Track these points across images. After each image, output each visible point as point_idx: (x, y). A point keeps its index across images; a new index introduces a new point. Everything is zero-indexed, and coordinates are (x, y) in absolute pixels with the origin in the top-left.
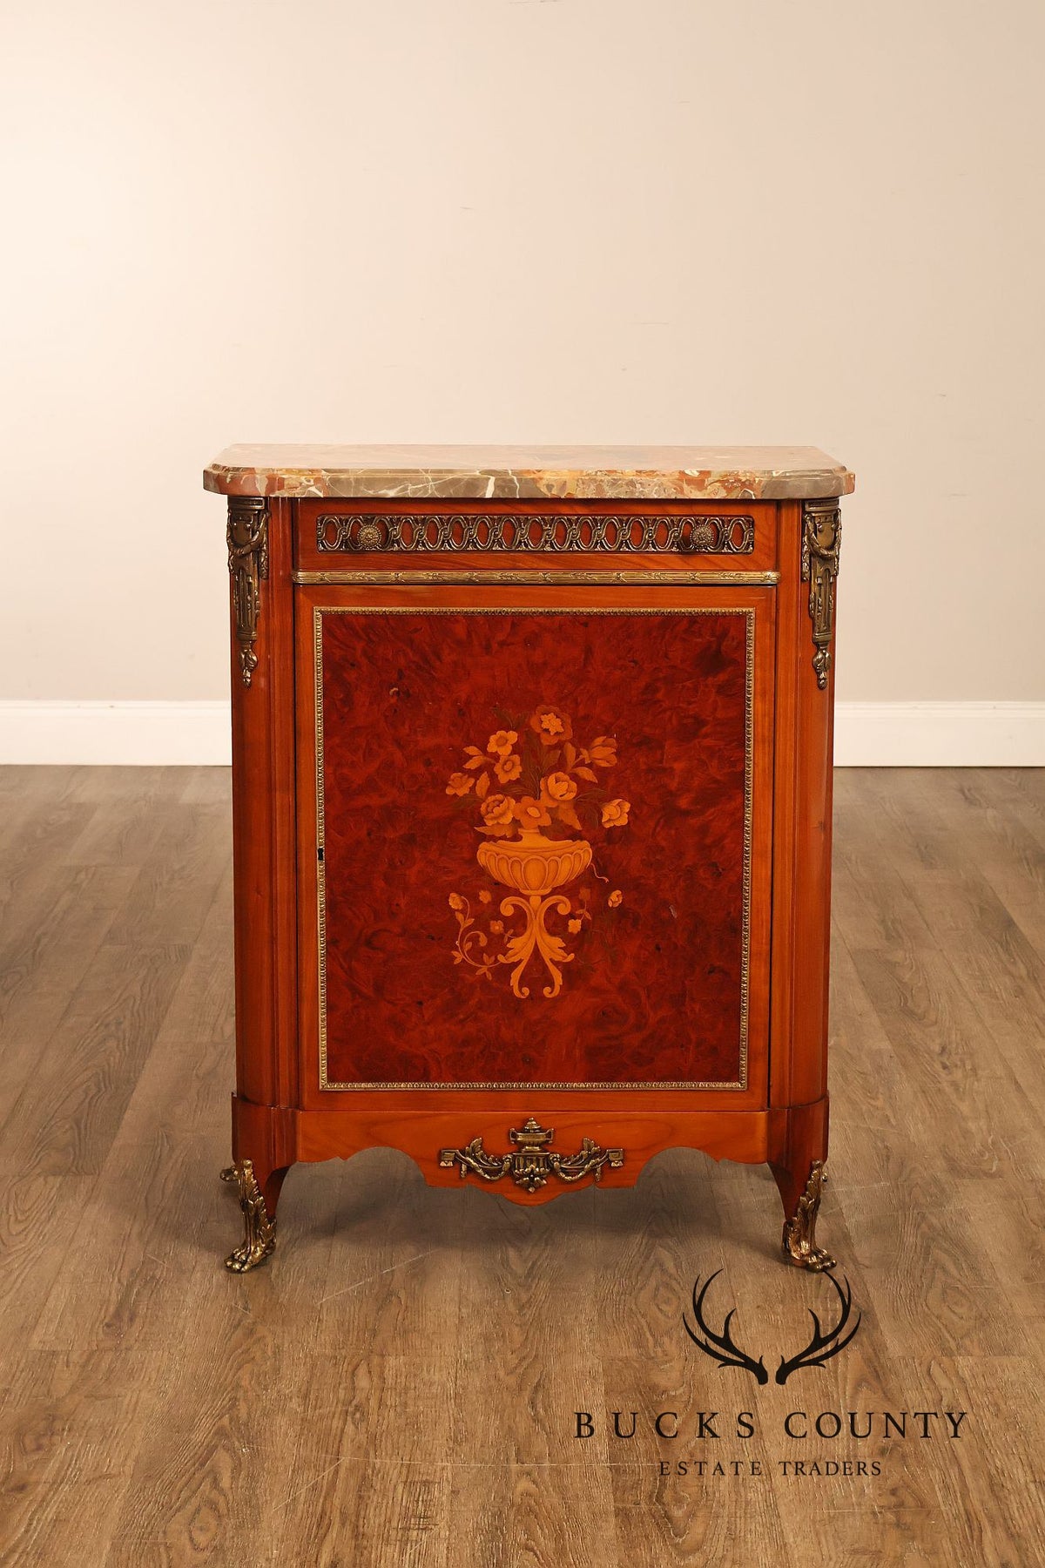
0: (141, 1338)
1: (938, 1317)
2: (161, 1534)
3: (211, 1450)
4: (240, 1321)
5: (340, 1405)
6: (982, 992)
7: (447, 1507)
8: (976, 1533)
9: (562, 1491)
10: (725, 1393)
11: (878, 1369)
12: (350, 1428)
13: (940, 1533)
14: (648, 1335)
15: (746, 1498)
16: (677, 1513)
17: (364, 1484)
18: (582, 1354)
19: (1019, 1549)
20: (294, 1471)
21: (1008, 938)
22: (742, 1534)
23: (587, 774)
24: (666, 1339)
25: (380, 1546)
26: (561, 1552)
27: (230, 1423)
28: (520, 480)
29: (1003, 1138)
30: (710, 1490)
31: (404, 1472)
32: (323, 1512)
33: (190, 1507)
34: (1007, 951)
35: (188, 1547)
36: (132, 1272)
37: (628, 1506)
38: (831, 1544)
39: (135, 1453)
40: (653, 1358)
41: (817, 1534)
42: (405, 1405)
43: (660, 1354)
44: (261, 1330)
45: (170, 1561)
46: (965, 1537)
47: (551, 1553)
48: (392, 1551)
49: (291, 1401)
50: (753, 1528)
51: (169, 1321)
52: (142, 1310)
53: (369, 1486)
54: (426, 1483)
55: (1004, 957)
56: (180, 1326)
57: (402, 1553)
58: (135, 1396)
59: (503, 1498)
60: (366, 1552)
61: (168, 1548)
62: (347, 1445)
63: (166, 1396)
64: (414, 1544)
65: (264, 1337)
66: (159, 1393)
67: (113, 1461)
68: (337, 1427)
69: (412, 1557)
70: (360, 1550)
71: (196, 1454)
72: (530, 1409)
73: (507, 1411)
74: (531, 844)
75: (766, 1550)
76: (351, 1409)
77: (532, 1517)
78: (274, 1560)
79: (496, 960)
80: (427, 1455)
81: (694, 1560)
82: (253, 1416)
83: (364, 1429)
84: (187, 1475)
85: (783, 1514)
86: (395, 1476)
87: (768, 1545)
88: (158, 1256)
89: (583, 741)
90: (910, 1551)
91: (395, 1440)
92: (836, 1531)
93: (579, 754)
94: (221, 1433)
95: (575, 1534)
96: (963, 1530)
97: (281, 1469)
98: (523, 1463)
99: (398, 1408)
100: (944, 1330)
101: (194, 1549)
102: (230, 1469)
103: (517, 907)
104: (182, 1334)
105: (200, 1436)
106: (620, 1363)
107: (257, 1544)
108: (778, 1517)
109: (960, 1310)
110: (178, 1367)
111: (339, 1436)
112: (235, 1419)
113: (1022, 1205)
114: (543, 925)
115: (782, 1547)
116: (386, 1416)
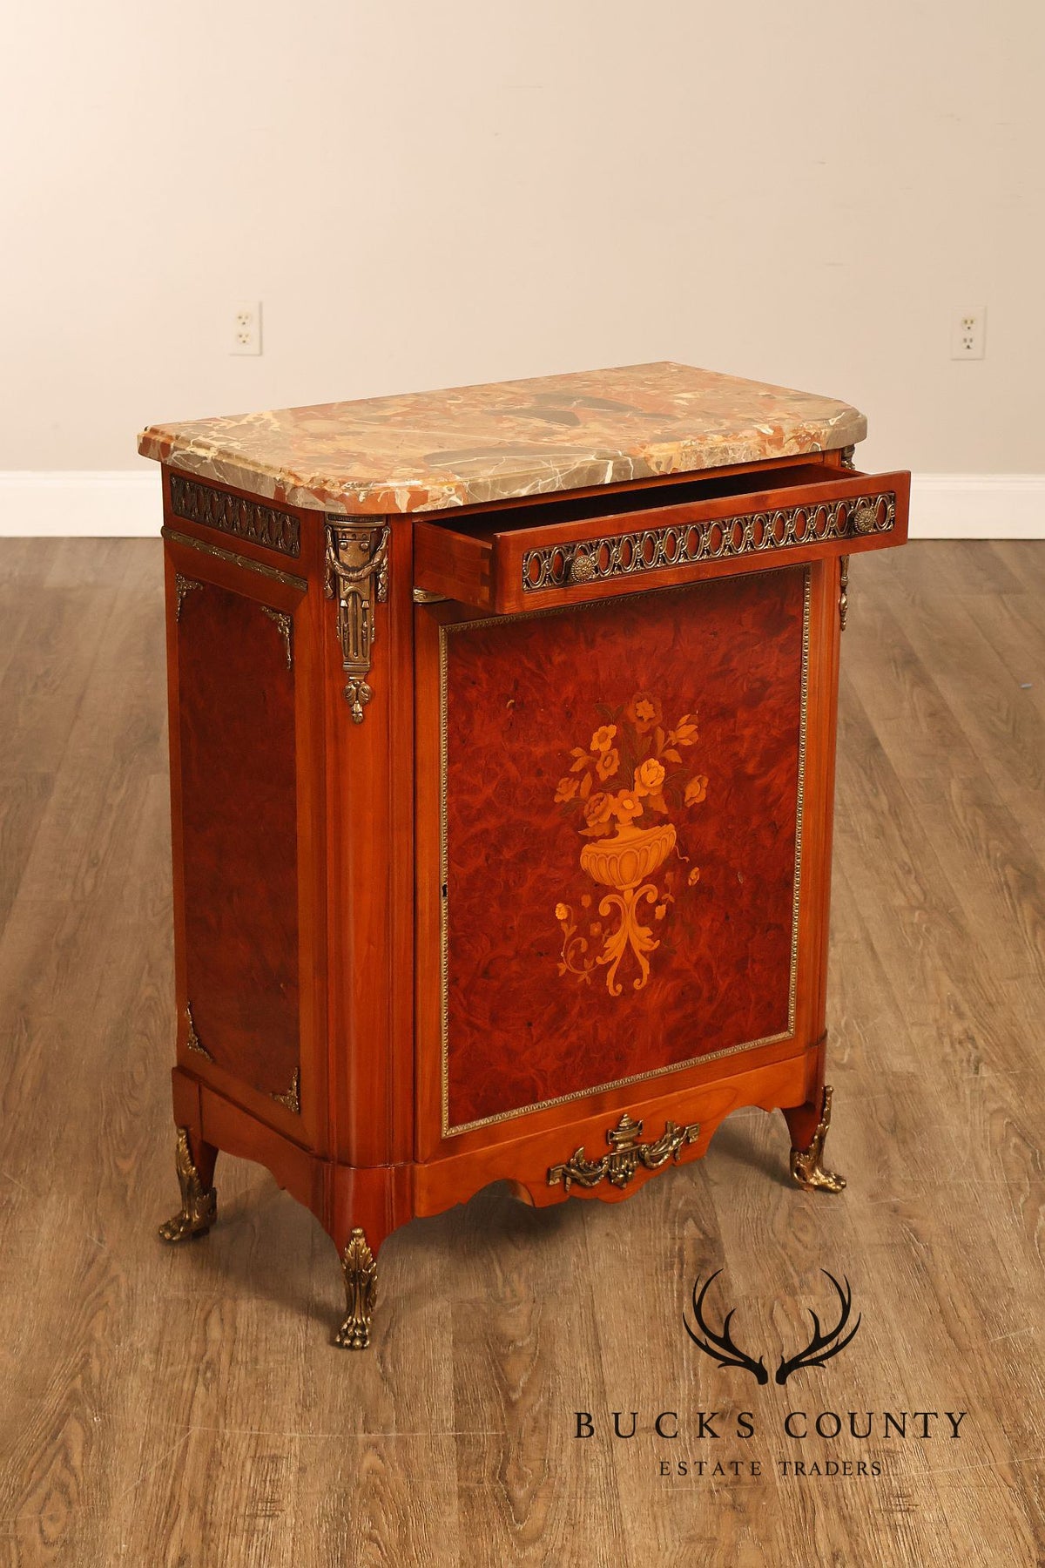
1: (784, 1247)
2: (12, 1525)
3: (64, 1418)
4: (95, 1256)
5: (191, 1361)
6: (845, 831)
7: (294, 1485)
8: (809, 1515)
9: (407, 1467)
10: (570, 1343)
11: (722, 1312)
12: (200, 1390)
13: (774, 1515)
14: (498, 1271)
15: (587, 1474)
16: (520, 1493)
17: (213, 1461)
18: (432, 1295)
19: (850, 1534)
20: (143, 1445)
21: (872, 763)
22: (582, 1519)
23: (674, 756)
24: (515, 1276)
25: (227, 1537)
26: (404, 1543)
27: (83, 1386)
28: (634, 461)
29: (856, 1018)
30: (552, 1464)
31: (253, 1444)
32: (172, 1496)
33: (40, 1491)
34: (870, 779)
35: (38, 1540)
37: (472, 1485)
38: (668, 1529)
40: (502, 1299)
41: (655, 1518)
42: (256, 1360)
43: (509, 1295)
44: (116, 1268)
45: (20, 1558)
46: (798, 1520)
47: (394, 1543)
48: (238, 1543)
49: (143, 1357)
50: (593, 1511)
51: (24, 1257)
53: (218, 1463)
54: (274, 1459)
55: (868, 787)
56: (35, 1263)
57: (249, 1545)
59: (350, 1476)
60: (212, 1545)
61: (19, 1543)
62: (198, 1413)
63: (19, 1352)
64: (260, 1534)
65: (117, 1277)
66: (12, 1349)
68: (188, 1389)
69: (258, 1549)
70: (207, 1542)
71: (48, 1424)
72: (379, 1365)
73: (356, 1367)
74: (625, 838)
75: (604, 1539)
76: (202, 1367)
77: (378, 1500)
78: (122, 1557)
79: (595, 963)
80: (276, 1424)
81: (534, 1551)
82: (105, 1377)
83: (215, 1392)
84: (39, 1451)
85: (622, 1494)
86: (244, 1449)
87: (606, 1531)
88: (14, 1175)
89: (671, 723)
90: (745, 1538)
91: (245, 1406)
92: (673, 1514)
93: (667, 736)
94: (73, 1397)
95: (419, 1519)
96: (797, 1512)
97: (131, 1443)
98: (370, 1433)
99: (249, 1364)
100: (788, 1263)
101: (44, 1543)
102: (81, 1443)
103: (613, 905)
104: (36, 1273)
105: (51, 1403)
106: (469, 1307)
107: (106, 1537)
108: (618, 1497)
109: (807, 1238)
110: (31, 1316)
111: (189, 1399)
112: (87, 1381)
113: (871, 1104)
114: (634, 917)
115: (620, 1535)
116: (237, 1374)
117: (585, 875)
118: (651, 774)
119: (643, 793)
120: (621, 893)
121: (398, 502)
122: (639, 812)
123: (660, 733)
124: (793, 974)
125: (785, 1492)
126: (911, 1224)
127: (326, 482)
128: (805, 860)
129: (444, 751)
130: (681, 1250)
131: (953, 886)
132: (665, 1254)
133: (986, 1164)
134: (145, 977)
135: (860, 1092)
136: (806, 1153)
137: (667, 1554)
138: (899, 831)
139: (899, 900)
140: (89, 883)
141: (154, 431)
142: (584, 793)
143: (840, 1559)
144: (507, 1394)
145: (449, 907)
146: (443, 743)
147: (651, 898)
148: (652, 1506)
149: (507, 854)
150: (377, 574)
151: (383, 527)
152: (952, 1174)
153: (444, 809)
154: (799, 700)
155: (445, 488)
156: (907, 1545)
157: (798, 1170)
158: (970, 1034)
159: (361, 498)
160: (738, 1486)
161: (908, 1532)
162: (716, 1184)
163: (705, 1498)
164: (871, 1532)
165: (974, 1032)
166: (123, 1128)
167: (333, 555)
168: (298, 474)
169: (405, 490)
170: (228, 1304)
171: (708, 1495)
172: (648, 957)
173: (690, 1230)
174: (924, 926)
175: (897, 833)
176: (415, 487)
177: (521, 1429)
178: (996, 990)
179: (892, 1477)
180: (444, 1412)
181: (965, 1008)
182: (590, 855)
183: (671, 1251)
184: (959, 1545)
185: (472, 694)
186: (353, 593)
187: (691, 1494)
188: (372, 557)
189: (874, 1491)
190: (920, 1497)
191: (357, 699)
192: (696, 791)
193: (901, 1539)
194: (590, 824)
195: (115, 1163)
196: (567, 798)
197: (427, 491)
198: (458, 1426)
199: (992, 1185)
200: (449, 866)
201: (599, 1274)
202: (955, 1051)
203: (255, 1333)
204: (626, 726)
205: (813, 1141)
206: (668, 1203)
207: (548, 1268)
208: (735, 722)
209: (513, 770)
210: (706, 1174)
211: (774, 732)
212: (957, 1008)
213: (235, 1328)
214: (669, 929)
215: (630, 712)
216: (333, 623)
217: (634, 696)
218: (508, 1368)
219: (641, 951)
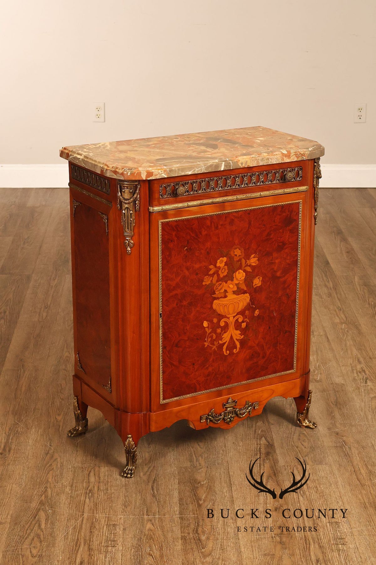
0: (13, 459)
1: (297, 447)
2: (20, 550)
3: (38, 510)
4: (49, 451)
5: (84, 490)
6: (317, 295)
7: (121, 536)
8: (308, 546)
9: (162, 528)
10: (220, 483)
11: (275, 471)
12: (87, 500)
13: (295, 546)
14: (194, 456)
15: (227, 531)
16: (203, 538)
17: (92, 526)
18: (170, 465)
19: (323, 553)
20: (67, 520)
21: (326, 269)
22: (226, 547)
23: (249, 269)
24: (200, 458)
25: (98, 554)
26: (162, 556)
27: (45, 498)
28: (232, 162)
29: (322, 364)
30: (215, 527)
31: (107, 520)
32: (78, 539)
33: (30, 537)
34: (326, 276)
35: (30, 555)
36: (10, 429)
37: (186, 535)
38: (257, 551)
39: (11, 512)
40: (196, 467)
41: (252, 547)
42: (107, 489)
43: (198, 465)
44: (56, 455)
45: (23, 562)
46: (304, 548)
47: (158, 557)
48: (102, 556)
49: (66, 488)
50: (230, 544)
51: (23, 451)
52: (13, 447)
53: (94, 527)
54: (114, 525)
55: (325, 278)
56: (27, 454)
57: (106, 557)
58: (11, 486)
59: (142, 532)
60: (92, 557)
61: (23, 556)
62: (86, 508)
63: (22, 486)
64: (110, 553)
65: (57, 459)
66: (19, 485)
67: (3, 516)
68: (83, 500)
69: (109, 559)
70: (91, 556)
71: (33, 513)
72: (151, 491)
73: (143, 492)
74: (230, 298)
75: (234, 554)
76: (88, 492)
77: (152, 540)
78: (60, 561)
79: (219, 343)
80: (115, 512)
81: (209, 559)
82: (53, 495)
83: (92, 501)
84: (29, 522)
85: (240, 538)
86: (103, 522)
87: (235, 552)
88: (19, 421)
89: (247, 257)
90: (285, 554)
91: (103, 506)
92: (259, 545)
93: (246, 262)
94: (42, 503)
95: (167, 548)
96: (303, 545)
97: (63, 520)
98: (149, 516)
99: (105, 491)
100: (299, 453)
101: (32, 556)
102: (44, 520)
103: (225, 322)
104: (28, 457)
105: (34, 505)
106: (184, 470)
107: (54, 554)
108: (239, 539)
109: (305, 444)
110: (26, 473)
111: (83, 503)
112: (46, 497)
113: (328, 395)
114: (234, 328)
115: (240, 553)
116: (100, 495)
117: (215, 311)
118: (240, 275)
119: (237, 282)
120: (229, 318)
121: (142, 176)
122: (235, 289)
123: (243, 261)
124: (295, 349)
125: (299, 538)
126: (343, 439)
127: (117, 168)
128: (300, 308)
129: (160, 265)
130: (260, 448)
131: (356, 315)
132: (254, 450)
133: (370, 417)
134: (65, 349)
135: (324, 391)
136: (302, 414)
137: (257, 560)
138: (337, 295)
139: (337, 320)
140: (45, 314)
141: (65, 149)
142: (214, 281)
143: (319, 562)
144: (198, 501)
145: (163, 321)
146: (160, 263)
147: (240, 320)
148: (251, 543)
149: (185, 303)
150: (135, 201)
151: (137, 185)
152: (358, 420)
153: (160, 286)
154: (297, 250)
155: (160, 171)
156: (343, 557)
157: (299, 420)
158: (363, 369)
159: (129, 174)
160: (282, 535)
161: (344, 552)
162: (272, 424)
163: (270, 539)
164: (330, 552)
165: (365, 368)
166: (58, 404)
167: (120, 194)
168: (108, 165)
169: (145, 172)
170: (97, 469)
171: (271, 538)
172: (239, 341)
173: (263, 441)
174: (346, 330)
175: (336, 296)
176: (149, 170)
177: (203, 514)
178: (373, 353)
179: (337, 532)
180: (176, 508)
181: (361, 359)
182: (216, 304)
183: (256, 449)
184: (362, 557)
185: (171, 245)
186: (127, 208)
187: (265, 538)
188: (133, 195)
189: (331, 537)
190: (348, 539)
191: (128, 246)
192: (257, 282)
193: (341, 554)
194: (217, 293)
195: (55, 417)
196: (207, 283)
197: (153, 172)
198: (181, 513)
199: (372, 425)
200: (162, 306)
201: (230, 457)
202: (358, 375)
203: (107, 479)
204: (230, 258)
205: (304, 410)
206: (255, 432)
207: (212, 455)
208: (272, 257)
209: (187, 273)
210: (269, 421)
211: (288, 261)
212: (358, 360)
213: (99, 478)
214: (247, 331)
215: (232, 253)
216: (120, 219)
217: (233, 247)
218: (198, 492)
219: (236, 339)
